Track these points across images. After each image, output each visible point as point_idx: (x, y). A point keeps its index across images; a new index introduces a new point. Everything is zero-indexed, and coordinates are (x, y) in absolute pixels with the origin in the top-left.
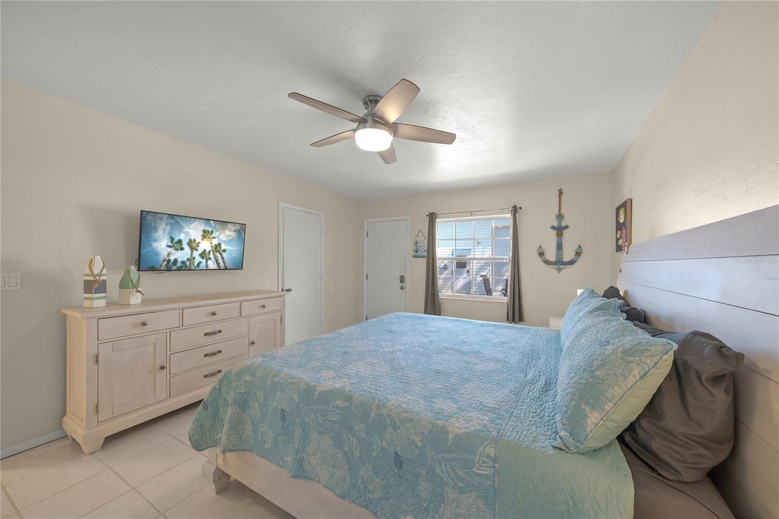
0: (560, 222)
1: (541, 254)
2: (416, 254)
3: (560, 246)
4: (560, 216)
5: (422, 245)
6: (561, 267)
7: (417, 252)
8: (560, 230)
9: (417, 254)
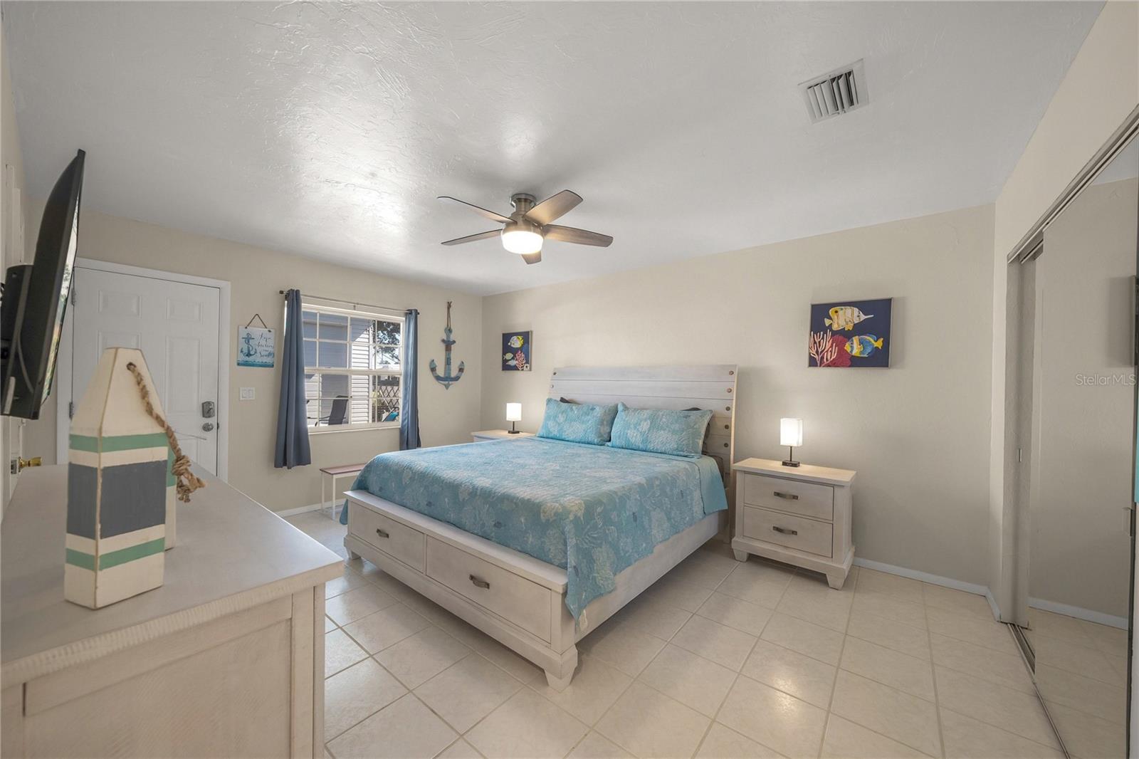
0: (448, 336)
1: (433, 370)
2: (247, 359)
3: (448, 362)
4: (449, 330)
5: (263, 342)
6: (450, 382)
7: (249, 355)
8: (448, 345)
9: (250, 359)
